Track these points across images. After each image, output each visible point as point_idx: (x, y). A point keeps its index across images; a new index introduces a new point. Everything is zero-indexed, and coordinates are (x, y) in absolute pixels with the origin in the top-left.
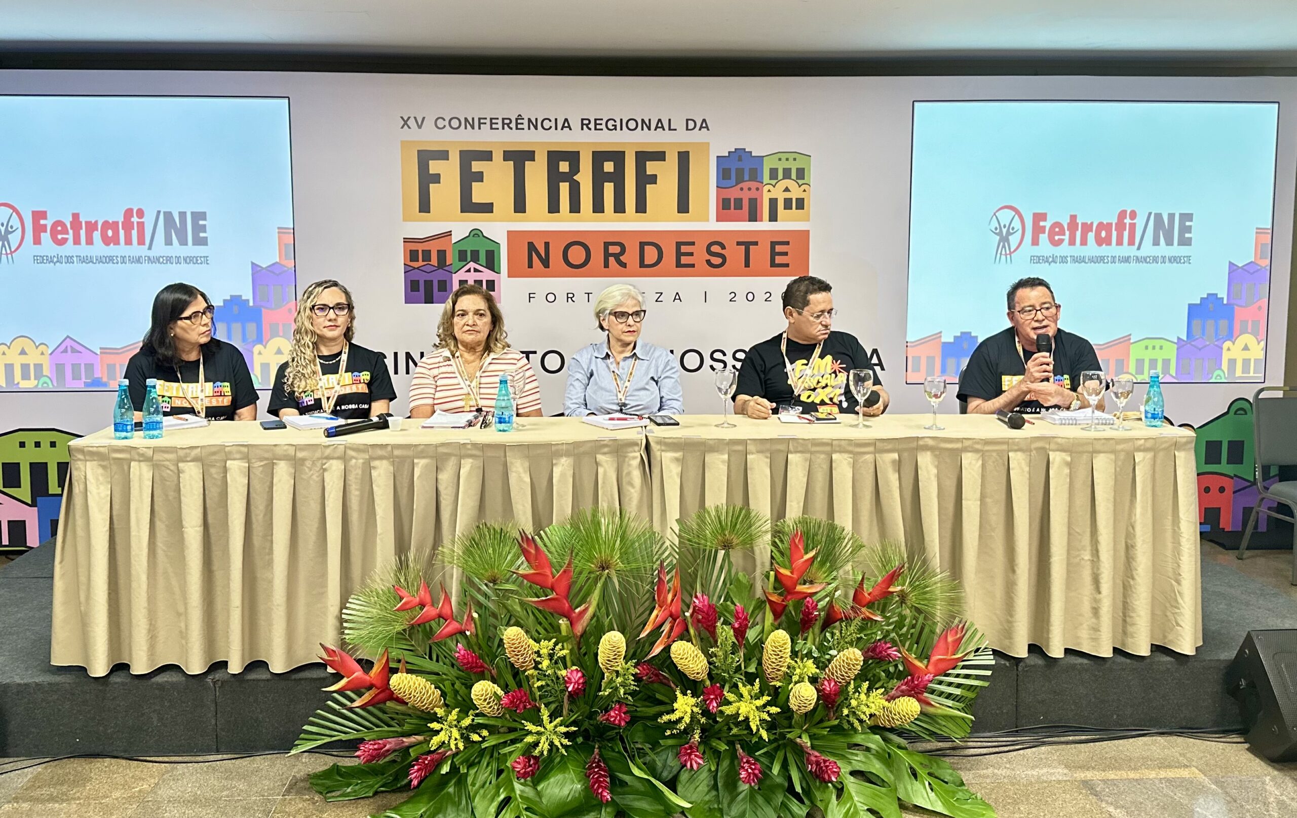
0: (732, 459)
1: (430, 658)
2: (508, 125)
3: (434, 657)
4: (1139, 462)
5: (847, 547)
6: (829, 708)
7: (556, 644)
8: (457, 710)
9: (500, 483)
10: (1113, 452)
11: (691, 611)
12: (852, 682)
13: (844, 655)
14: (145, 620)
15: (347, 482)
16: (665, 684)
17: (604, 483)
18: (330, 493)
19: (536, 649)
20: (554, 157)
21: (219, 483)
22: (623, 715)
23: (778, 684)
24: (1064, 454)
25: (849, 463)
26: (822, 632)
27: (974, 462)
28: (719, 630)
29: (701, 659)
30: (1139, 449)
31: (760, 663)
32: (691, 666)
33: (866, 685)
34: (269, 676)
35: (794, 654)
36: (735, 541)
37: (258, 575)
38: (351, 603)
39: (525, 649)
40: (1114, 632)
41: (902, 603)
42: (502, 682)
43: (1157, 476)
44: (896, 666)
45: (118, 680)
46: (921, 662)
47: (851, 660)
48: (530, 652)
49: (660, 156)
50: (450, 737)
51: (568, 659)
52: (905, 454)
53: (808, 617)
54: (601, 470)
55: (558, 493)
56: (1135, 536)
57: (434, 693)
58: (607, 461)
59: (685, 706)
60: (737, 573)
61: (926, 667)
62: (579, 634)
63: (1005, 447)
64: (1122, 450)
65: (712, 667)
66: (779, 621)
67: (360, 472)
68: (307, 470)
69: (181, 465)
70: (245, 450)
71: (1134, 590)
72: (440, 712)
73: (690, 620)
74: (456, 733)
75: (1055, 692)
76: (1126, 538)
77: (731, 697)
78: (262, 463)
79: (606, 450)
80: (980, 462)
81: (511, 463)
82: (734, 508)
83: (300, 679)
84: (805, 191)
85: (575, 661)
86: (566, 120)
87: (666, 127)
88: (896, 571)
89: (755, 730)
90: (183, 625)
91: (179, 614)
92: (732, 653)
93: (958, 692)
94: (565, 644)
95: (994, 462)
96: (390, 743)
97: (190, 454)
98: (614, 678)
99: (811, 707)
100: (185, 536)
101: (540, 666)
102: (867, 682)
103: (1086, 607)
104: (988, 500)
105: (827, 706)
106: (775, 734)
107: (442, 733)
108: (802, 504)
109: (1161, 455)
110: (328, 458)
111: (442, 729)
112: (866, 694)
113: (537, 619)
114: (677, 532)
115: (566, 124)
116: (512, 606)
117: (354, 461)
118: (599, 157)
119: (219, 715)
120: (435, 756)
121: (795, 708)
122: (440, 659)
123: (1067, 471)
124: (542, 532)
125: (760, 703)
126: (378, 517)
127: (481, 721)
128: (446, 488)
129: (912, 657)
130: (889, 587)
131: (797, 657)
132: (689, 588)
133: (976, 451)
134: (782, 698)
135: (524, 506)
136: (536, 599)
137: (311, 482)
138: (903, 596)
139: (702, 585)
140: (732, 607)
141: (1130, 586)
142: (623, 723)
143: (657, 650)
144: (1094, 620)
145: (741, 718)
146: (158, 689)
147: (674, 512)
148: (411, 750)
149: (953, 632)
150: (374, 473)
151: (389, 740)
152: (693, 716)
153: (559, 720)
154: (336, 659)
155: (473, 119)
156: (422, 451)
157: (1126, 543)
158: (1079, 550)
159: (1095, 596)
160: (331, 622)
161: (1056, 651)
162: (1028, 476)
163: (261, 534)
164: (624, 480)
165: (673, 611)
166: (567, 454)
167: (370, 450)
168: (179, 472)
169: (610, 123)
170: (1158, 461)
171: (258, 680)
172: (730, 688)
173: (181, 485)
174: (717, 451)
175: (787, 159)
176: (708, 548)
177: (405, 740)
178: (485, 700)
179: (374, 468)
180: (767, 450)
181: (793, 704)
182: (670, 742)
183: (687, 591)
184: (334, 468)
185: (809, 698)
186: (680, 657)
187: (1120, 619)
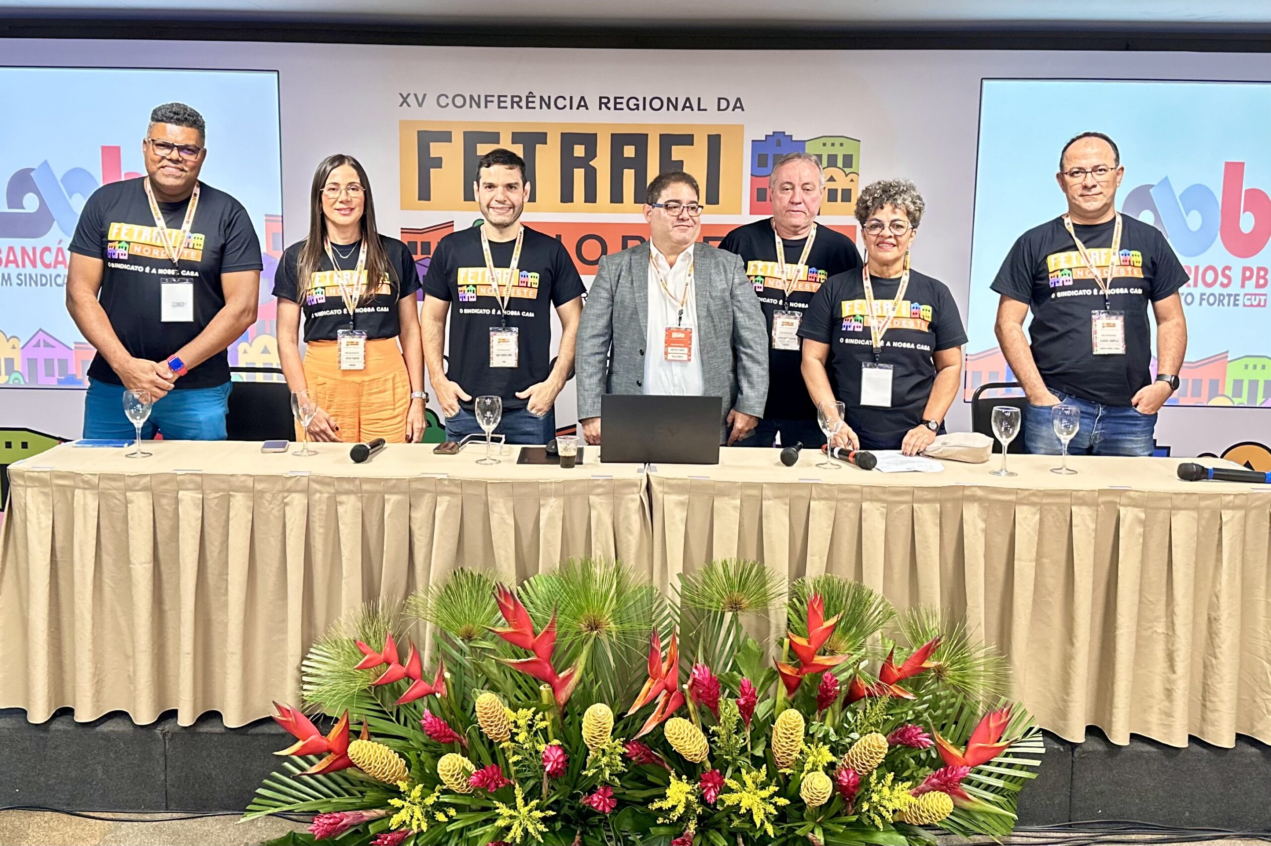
0: (745, 504)
1: (399, 722)
2: (518, 103)
3: (402, 719)
4: (1226, 522)
5: (873, 613)
6: (847, 802)
7: (535, 713)
8: (421, 786)
9: (480, 525)
10: (1196, 509)
11: (690, 682)
12: (875, 772)
13: (866, 741)
14: (90, 664)
15: (311, 518)
16: (660, 765)
17: (597, 528)
18: (291, 530)
19: (512, 719)
20: (568, 140)
21: (170, 515)
22: (608, 801)
23: (788, 771)
24: (1136, 510)
25: (882, 514)
26: (843, 709)
27: (1029, 516)
28: (722, 707)
29: (699, 739)
30: (1227, 507)
31: (769, 745)
32: (687, 747)
33: (890, 776)
34: (223, 730)
35: (809, 737)
36: (746, 602)
37: (214, 617)
38: (312, 653)
39: (499, 719)
40: (1190, 717)
41: (938, 679)
42: (474, 754)
43: (1248, 538)
44: (928, 752)
45: (61, 727)
46: (958, 749)
47: (873, 747)
48: (505, 723)
49: (687, 140)
50: (412, 817)
51: (549, 729)
52: (949, 505)
53: (826, 695)
54: (594, 514)
55: (545, 537)
56: (1219, 608)
57: (397, 764)
58: (601, 504)
59: (678, 794)
60: (746, 637)
61: (964, 755)
62: (562, 702)
63: (1067, 500)
64: (1207, 508)
65: (713, 746)
66: (793, 695)
67: (324, 507)
68: (266, 504)
69: (128, 494)
70: (199, 479)
71: (1216, 670)
72: (403, 786)
73: (688, 693)
74: (418, 814)
75: (1116, 783)
76: (1209, 609)
77: (733, 784)
78: (217, 495)
79: (600, 490)
80: (1038, 517)
81: (494, 503)
82: (745, 562)
83: (257, 735)
84: (852, 181)
85: (557, 731)
86: (582, 98)
87: (695, 106)
88: (931, 644)
89: (758, 825)
90: (131, 669)
91: (127, 657)
92: (736, 733)
93: (1000, 783)
94: (546, 714)
95: (1053, 517)
96: (348, 817)
97: (138, 482)
98: (600, 756)
99: (826, 800)
100: (133, 573)
101: (516, 738)
102: (893, 773)
103: (1157, 688)
104: (1046, 561)
105: (844, 799)
106: (783, 828)
107: (403, 811)
108: (825, 559)
109: (1253, 514)
110: (290, 491)
111: (403, 806)
112: (889, 788)
113: (516, 682)
114: (679, 590)
115: (583, 103)
116: (487, 668)
117: (318, 495)
118: (618, 141)
119: (169, 769)
120: (397, 836)
121: (806, 801)
122: (408, 722)
123: (1140, 530)
124: (525, 582)
125: (765, 793)
126: (343, 558)
127: (447, 800)
128: (420, 528)
129: (948, 744)
130: (923, 662)
131: (812, 743)
132: (689, 654)
133: (1033, 504)
134: (792, 787)
135: (506, 551)
136: (515, 661)
137: (271, 517)
138: (939, 672)
139: (705, 650)
140: (739, 678)
141: (1212, 666)
142: (607, 810)
143: (649, 727)
144: (1166, 703)
145: (743, 811)
146: (102, 739)
147: (676, 565)
148: (370, 827)
149: (997, 715)
150: (341, 509)
151: (347, 813)
152: (688, 805)
153: (534, 802)
154: (290, 719)
155: (479, 96)
156: (394, 486)
157: (1209, 614)
158: (1152, 622)
159: (1169, 675)
160: (291, 673)
161: (1120, 738)
162: (1094, 534)
163: (216, 573)
164: (621, 525)
165: (668, 683)
166: (557, 494)
167: (336, 483)
168: (127, 502)
169: (632, 103)
170: (1250, 522)
171: (212, 734)
172: (734, 771)
173: (129, 517)
174: (728, 496)
175: (833, 145)
176: (714, 610)
177: (364, 813)
178: (453, 776)
179: (341, 503)
180: (787, 496)
181: (804, 795)
182: (662, 830)
183: (687, 657)
184: (296, 502)
185: (823, 791)
186: (675, 736)
187: (1199, 702)
